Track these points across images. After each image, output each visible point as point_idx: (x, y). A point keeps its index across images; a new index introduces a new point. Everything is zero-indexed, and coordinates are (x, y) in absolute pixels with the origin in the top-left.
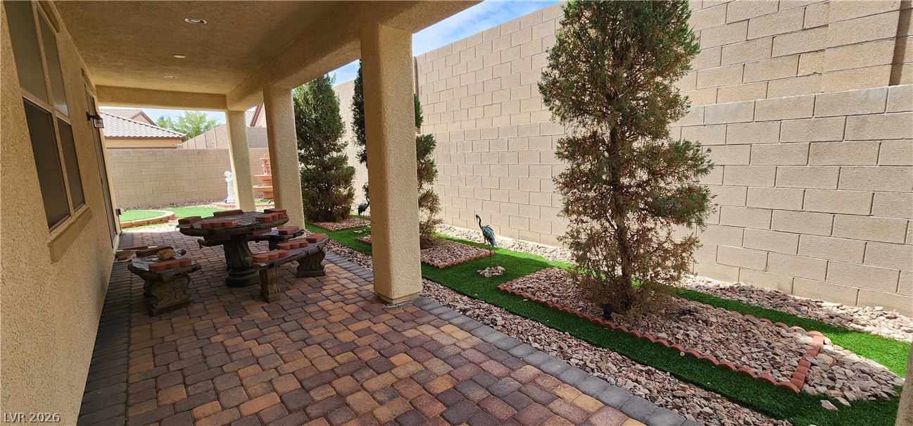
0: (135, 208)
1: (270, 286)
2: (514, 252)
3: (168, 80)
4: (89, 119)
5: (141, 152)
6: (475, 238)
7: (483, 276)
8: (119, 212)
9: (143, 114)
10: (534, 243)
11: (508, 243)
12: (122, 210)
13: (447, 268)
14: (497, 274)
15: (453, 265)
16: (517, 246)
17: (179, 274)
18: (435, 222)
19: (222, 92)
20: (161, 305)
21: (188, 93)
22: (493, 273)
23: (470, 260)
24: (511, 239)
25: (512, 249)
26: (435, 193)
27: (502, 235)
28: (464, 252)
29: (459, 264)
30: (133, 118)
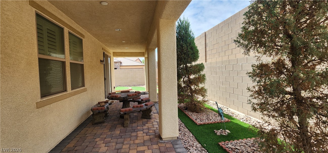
0: (125, 86)
1: (125, 121)
2: (242, 122)
3: (127, 49)
4: (101, 62)
5: (128, 70)
6: (225, 111)
7: (216, 134)
8: (114, 88)
9: (139, 59)
10: (256, 119)
11: (241, 116)
12: (115, 87)
13: (201, 125)
14: (224, 134)
15: (204, 124)
16: (245, 119)
17: (100, 112)
18: (205, 101)
19: (143, 51)
20: (96, 121)
21: (134, 52)
22: (222, 133)
23: (214, 123)
24: (243, 114)
25: (241, 120)
26: (206, 88)
27: (239, 111)
28: (214, 118)
29: (208, 124)
30: (136, 61)
